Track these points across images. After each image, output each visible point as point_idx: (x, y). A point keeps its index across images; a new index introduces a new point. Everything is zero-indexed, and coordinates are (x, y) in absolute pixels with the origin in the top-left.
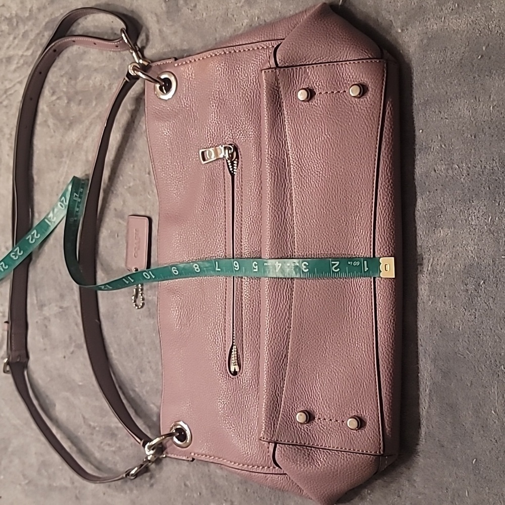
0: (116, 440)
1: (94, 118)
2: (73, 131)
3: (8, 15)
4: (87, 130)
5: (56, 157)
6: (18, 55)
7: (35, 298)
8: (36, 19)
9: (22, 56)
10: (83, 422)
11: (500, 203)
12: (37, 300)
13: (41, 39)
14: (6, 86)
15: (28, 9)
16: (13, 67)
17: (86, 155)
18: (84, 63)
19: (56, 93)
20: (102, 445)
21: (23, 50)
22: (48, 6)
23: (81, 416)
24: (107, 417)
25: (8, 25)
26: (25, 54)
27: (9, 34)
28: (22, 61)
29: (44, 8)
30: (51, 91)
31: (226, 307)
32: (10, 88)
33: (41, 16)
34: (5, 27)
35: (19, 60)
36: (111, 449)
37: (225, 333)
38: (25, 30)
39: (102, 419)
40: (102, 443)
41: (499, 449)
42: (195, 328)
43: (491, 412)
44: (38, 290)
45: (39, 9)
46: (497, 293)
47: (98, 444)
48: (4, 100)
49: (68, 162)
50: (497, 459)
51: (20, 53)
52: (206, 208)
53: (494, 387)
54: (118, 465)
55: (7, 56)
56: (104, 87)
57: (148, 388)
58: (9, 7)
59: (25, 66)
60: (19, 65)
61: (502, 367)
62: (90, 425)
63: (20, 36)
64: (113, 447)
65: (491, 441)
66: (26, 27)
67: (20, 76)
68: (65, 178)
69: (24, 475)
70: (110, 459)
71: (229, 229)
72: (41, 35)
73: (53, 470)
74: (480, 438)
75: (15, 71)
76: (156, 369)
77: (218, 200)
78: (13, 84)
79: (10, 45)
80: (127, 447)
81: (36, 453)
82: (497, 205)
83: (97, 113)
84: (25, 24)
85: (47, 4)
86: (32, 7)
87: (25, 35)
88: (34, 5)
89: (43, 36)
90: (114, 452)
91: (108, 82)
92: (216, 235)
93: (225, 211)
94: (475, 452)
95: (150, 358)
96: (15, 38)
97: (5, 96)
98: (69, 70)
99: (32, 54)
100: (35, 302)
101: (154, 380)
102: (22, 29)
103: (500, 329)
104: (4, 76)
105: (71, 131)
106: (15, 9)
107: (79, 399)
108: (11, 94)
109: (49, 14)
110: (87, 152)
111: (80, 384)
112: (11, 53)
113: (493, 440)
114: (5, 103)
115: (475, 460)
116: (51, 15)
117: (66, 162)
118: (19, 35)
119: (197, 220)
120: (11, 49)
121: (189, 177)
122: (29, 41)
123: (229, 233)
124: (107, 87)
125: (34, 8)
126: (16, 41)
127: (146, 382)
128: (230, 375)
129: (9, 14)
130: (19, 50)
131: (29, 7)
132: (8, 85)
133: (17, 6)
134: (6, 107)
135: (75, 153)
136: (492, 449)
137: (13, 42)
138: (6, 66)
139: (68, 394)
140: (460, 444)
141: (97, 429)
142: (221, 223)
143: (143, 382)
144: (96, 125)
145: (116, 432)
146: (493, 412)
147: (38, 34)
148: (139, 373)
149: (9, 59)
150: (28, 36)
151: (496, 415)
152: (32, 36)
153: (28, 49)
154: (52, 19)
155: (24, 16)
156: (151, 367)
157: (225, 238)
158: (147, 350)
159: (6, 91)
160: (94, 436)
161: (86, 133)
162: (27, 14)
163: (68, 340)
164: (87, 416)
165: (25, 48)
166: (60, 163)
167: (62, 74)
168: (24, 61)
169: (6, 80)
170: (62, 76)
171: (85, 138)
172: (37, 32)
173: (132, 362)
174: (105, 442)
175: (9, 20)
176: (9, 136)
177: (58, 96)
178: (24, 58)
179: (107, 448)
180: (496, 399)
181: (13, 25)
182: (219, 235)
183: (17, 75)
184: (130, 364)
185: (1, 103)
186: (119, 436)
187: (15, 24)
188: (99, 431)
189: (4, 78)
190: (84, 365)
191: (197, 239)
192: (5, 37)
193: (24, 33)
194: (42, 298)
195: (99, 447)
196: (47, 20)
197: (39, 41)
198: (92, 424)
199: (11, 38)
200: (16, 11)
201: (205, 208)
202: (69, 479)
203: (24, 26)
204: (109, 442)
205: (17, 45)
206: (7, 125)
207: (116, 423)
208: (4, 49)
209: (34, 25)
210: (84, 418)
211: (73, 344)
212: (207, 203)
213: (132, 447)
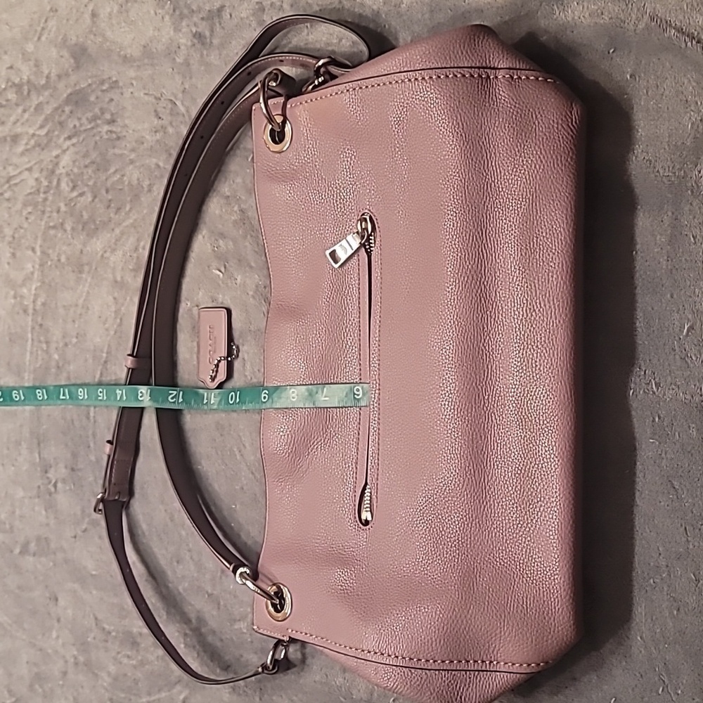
0: (137, 651)
1: (127, 226)
2: (98, 239)
3: (17, 81)
4: (117, 240)
5: (73, 271)
6: (27, 133)
7: (37, 455)
8: (55, 89)
9: (34, 135)
10: (94, 625)
11: (647, 372)
12: (40, 458)
13: (60, 116)
14: (9, 173)
15: (45, 75)
16: (20, 149)
17: (113, 273)
18: (117, 151)
19: (77, 188)
20: (120, 656)
21: (35, 128)
22: (71, 73)
23: (92, 616)
24: (127, 620)
25: (16, 93)
26: (37, 133)
27: (17, 105)
28: (32, 142)
29: (66, 75)
30: (71, 185)
31: (360, 433)
32: (14, 176)
33: (61, 85)
34: (11, 95)
35: (29, 140)
36: (131, 662)
37: (357, 468)
38: (39, 101)
39: (120, 622)
40: (118, 653)
41: (645, 686)
42: (316, 458)
43: (636, 638)
44: (42, 445)
45: (59, 77)
46: (644, 485)
47: (114, 654)
48: (5, 191)
49: (89, 280)
50: (642, 698)
51: (31, 131)
52: (333, 298)
53: (641, 607)
54: (139, 683)
55: (12, 134)
56: (142, 187)
57: (186, 585)
58: (19, 70)
59: (37, 149)
60: (29, 147)
61: (652, 581)
62: (104, 629)
63: (32, 109)
64: (133, 660)
65: (635, 675)
66: (41, 99)
67: (29, 162)
68: (85, 300)
69: (10, 691)
70: (129, 674)
71: (364, 327)
72: (60, 110)
73: (50, 685)
74: (621, 671)
75: (22, 154)
76: (199, 560)
77: (350, 288)
78: (18, 171)
79: (18, 120)
80: (152, 661)
81: (27, 662)
82: (643, 373)
83: (131, 221)
84: (39, 94)
85: (70, 70)
86: (50, 73)
87: (39, 108)
88: (53, 71)
89: (63, 111)
90: (135, 667)
91: (147, 183)
92: (347, 336)
93: (359, 303)
94: (614, 688)
95: (191, 545)
96: (24, 111)
97: (7, 186)
98: (95, 158)
99: (47, 134)
100: (38, 460)
101: (195, 575)
102: (35, 100)
103: (648, 531)
104: (7, 159)
105: (95, 239)
106: (27, 74)
107: (91, 593)
108: (16, 184)
109: (72, 83)
110: (114, 269)
111: (94, 573)
112: (19, 130)
113: (638, 675)
114: (7, 195)
115: (614, 699)
116: (75, 85)
117: (86, 280)
118: (30, 107)
119: (320, 315)
120: (19, 124)
121: (310, 256)
122: (43, 117)
123: (365, 333)
124: (146, 189)
125: (52, 74)
126: (26, 116)
127: (183, 577)
128: (361, 525)
129: (19, 79)
130: (30, 126)
131: (46, 72)
132: (12, 171)
133: (30, 70)
134: (8, 200)
135: (99, 269)
136: (636, 686)
137: (22, 116)
138: (11, 146)
139: (76, 586)
140: (595, 678)
141: (114, 634)
142: (354, 320)
143: (180, 576)
144: (129, 236)
145: (139, 640)
146: (639, 638)
147: (56, 109)
148: (175, 564)
149: (15, 139)
150: (43, 109)
151: (642, 642)
152: (48, 110)
153: (41, 127)
154: (76, 90)
155: (39, 84)
156: (191, 558)
157: (360, 340)
158: (187, 534)
159: (9, 180)
160: (109, 644)
161: (116, 244)
162: (43, 82)
163: (79, 513)
164: (100, 617)
165: (38, 126)
166: (78, 280)
167: (86, 163)
168: (35, 142)
169: (10, 165)
170: (86, 167)
171: (114, 250)
172: (55, 105)
173: (166, 549)
174: (123, 653)
175: (18, 87)
176: (11, 239)
177: (80, 191)
178: (36, 138)
179: (125, 661)
180: (644, 621)
181: (22, 93)
182: (351, 336)
183: (26, 159)
184: (164, 552)
185: (1, 194)
186: (143, 645)
187: (25, 93)
188: (116, 637)
189: (7, 163)
190: (100, 548)
191: (319, 339)
192: (11, 109)
193: (38, 105)
194: (46, 456)
195: (115, 659)
196: (69, 91)
197: (57, 117)
198: (107, 627)
199: (20, 110)
200: (28, 77)
201: (331, 299)
202: (72, 699)
203: (38, 97)
204: (129, 653)
205: (27, 120)
206: (9, 224)
207: (140, 627)
208: (9, 124)
209: (52, 96)
210: (96, 619)
211: (87, 520)
212: (335, 291)
213: (158, 661)
